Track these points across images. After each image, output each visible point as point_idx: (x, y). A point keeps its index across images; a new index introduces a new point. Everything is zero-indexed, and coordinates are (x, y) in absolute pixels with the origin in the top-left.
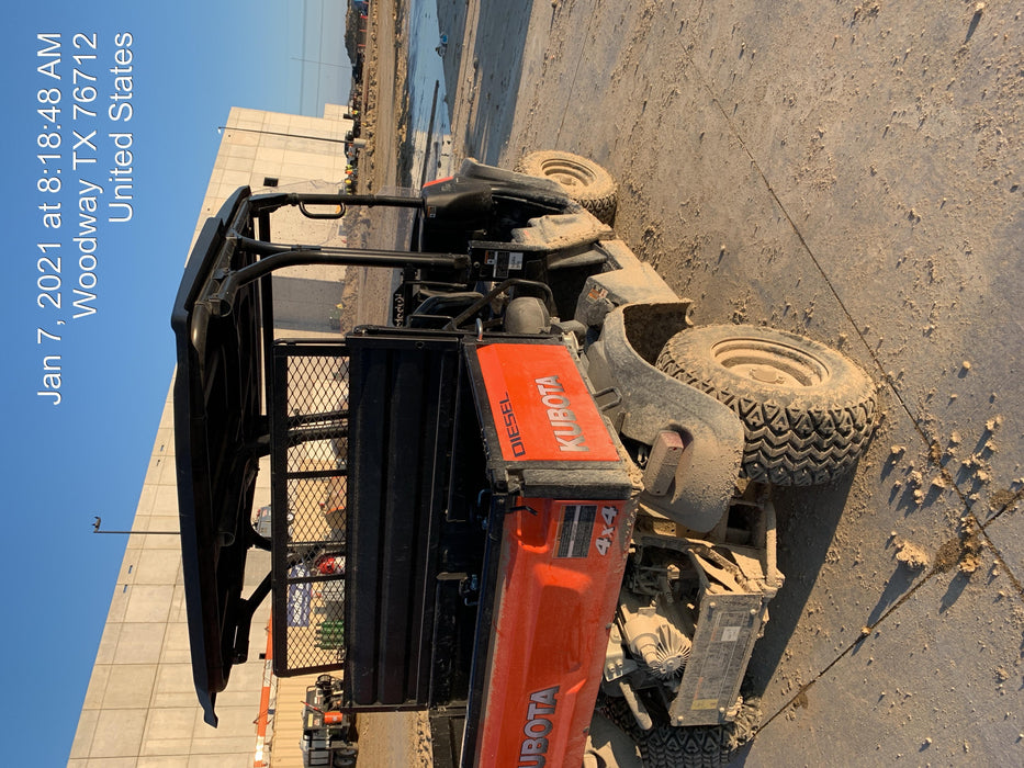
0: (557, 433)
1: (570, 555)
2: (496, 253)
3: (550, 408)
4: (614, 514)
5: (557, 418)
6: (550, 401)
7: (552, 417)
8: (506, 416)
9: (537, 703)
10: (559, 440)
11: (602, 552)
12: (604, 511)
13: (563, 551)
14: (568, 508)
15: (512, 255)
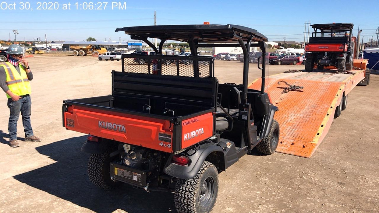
0: (189, 133)
1: (159, 136)
2: (247, 112)
3: (195, 132)
4: (169, 147)
5: (193, 133)
6: (197, 132)
7: (193, 132)
8: (194, 121)
9: (122, 127)
10: (187, 134)
11: (160, 144)
12: (170, 145)
13: (160, 134)
14: (171, 136)
15: (247, 116)
